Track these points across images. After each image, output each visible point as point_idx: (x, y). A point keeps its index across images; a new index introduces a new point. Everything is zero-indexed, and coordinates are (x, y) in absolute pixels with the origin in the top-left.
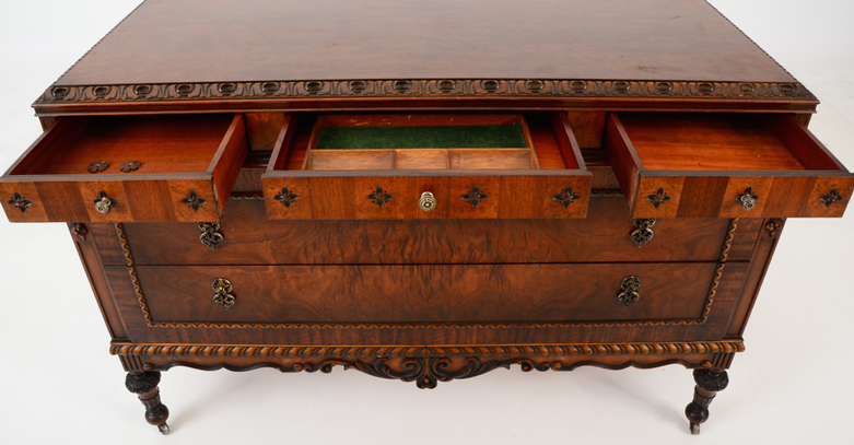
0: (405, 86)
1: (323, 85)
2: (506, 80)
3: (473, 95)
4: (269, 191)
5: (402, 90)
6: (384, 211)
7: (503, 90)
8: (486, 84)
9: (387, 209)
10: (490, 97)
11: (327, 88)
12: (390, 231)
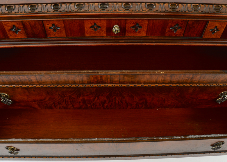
0: (105, 6)
1: (61, 5)
2: (158, 3)
3: (141, 12)
4: (47, 25)
5: (104, 8)
6: (97, 33)
7: (157, 9)
8: (148, 5)
9: (99, 32)
10: (150, 13)
11: (63, 7)
12: (96, 99)
